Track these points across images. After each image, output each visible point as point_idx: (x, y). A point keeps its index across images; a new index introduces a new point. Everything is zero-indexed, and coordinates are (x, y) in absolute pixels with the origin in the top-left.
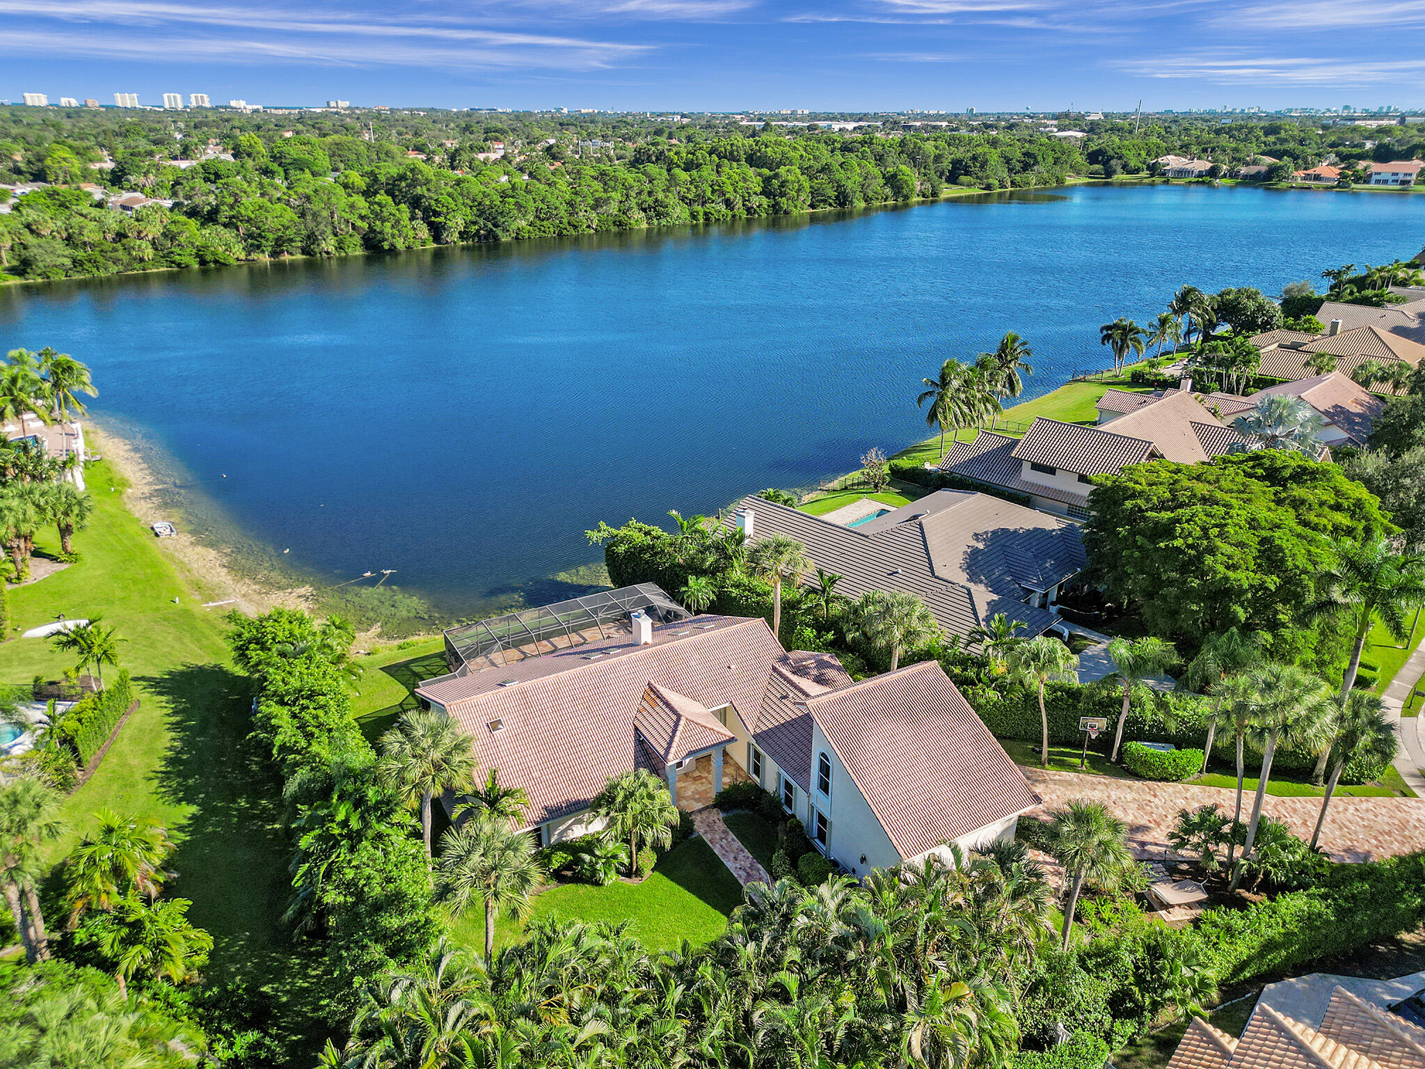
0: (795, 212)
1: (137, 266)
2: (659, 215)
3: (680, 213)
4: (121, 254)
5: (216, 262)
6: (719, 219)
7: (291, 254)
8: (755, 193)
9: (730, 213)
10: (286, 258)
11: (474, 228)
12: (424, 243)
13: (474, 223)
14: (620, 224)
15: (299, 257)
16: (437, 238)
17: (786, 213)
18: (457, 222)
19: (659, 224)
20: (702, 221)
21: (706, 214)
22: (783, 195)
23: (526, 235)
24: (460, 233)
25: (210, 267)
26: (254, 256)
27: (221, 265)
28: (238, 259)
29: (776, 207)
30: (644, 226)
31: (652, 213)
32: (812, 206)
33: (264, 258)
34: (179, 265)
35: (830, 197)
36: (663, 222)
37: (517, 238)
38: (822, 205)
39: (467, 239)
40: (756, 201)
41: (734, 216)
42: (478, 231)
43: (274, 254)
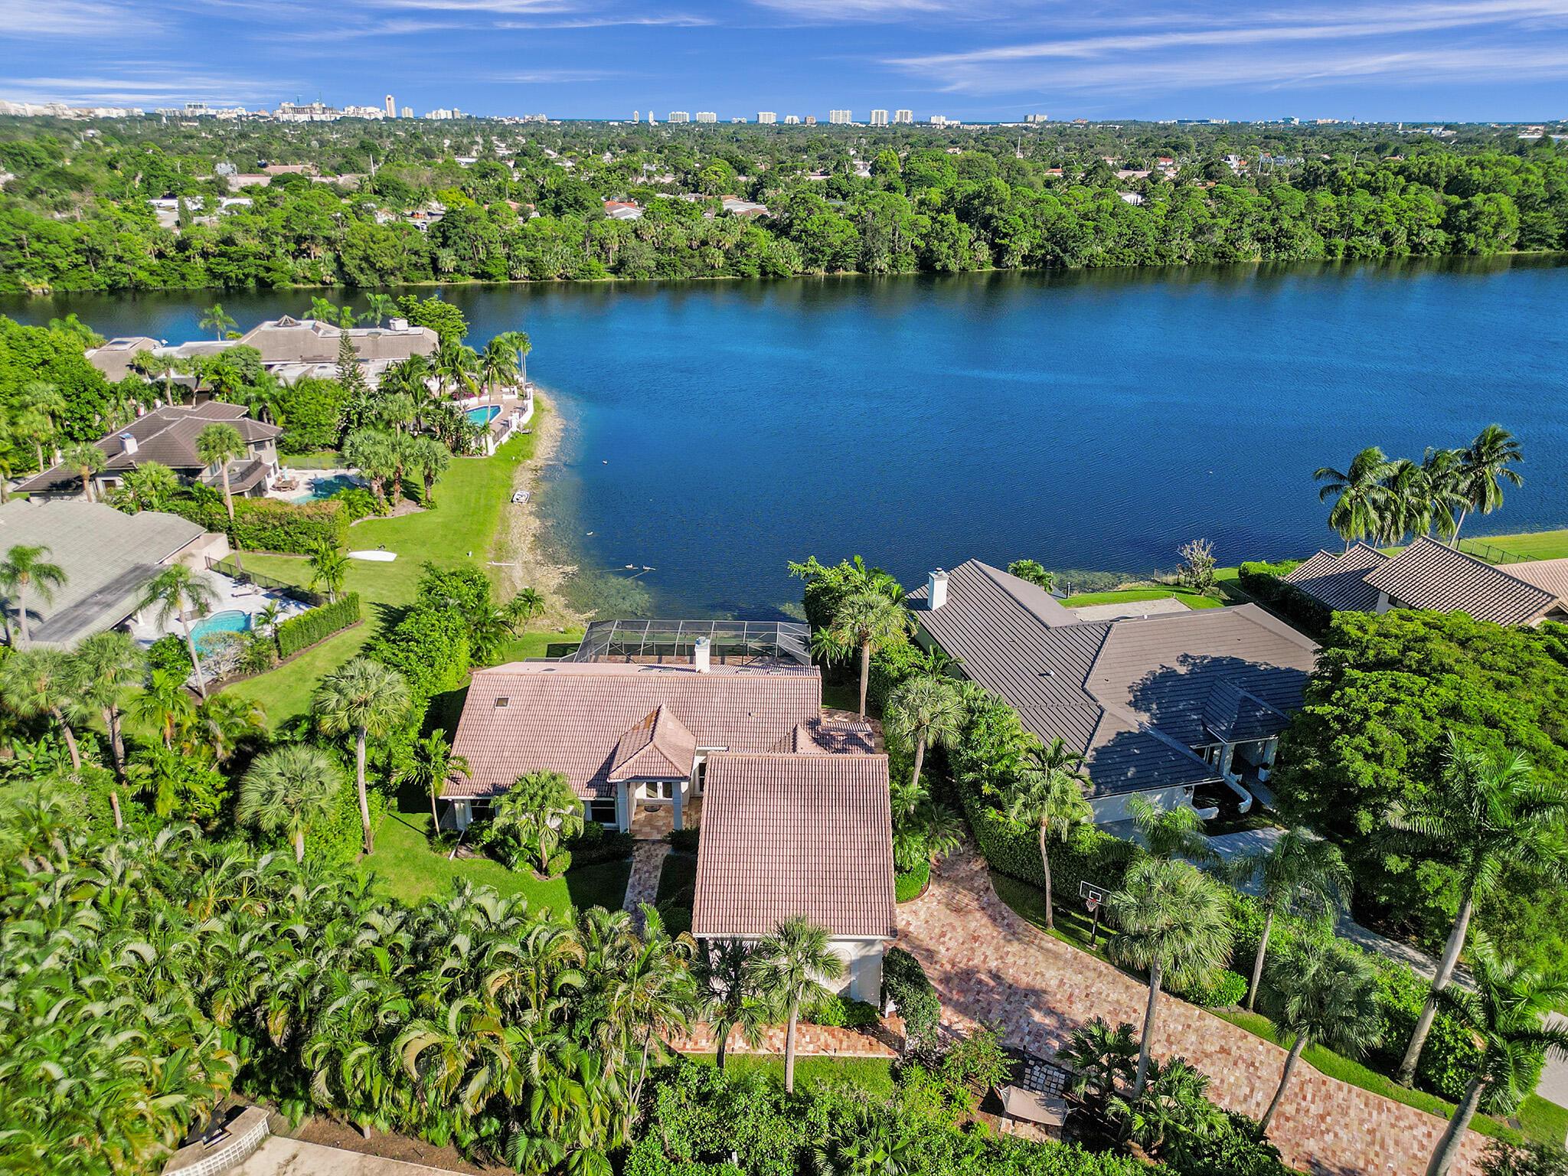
0: (1486, 252)
1: (707, 272)
2: (1279, 247)
3: (1310, 245)
4: (697, 261)
5: (775, 273)
6: (1366, 257)
7: (846, 269)
8: (1430, 226)
9: (1384, 249)
10: (841, 273)
11: (1039, 253)
12: (982, 265)
13: (1041, 247)
14: (1224, 255)
15: (853, 273)
16: (997, 262)
17: (1473, 253)
18: (1023, 245)
19: (1277, 258)
20: (1340, 257)
21: (1348, 248)
22: (1471, 229)
23: (1100, 264)
24: (1023, 257)
25: (771, 278)
26: (810, 270)
27: (779, 277)
28: (795, 272)
29: (1457, 246)
30: (1257, 259)
31: (1271, 245)
32: (1519, 246)
33: (821, 273)
34: (743, 274)
35: (1551, 237)
36: (1283, 256)
37: (1088, 266)
38: (1535, 246)
39: (1030, 264)
40: (1427, 236)
41: (1390, 253)
42: (1044, 256)
43: (830, 269)
